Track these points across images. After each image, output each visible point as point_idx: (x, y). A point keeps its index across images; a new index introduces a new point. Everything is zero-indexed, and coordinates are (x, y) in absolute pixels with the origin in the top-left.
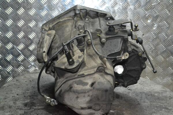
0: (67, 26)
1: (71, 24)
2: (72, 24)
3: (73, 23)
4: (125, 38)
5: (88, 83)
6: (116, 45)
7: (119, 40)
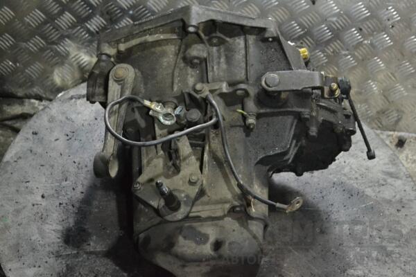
0: (164, 54)
1: (173, 49)
2: (177, 48)
3: (180, 46)
4: (302, 116)
5: (208, 235)
6: (280, 134)
7: (289, 120)
